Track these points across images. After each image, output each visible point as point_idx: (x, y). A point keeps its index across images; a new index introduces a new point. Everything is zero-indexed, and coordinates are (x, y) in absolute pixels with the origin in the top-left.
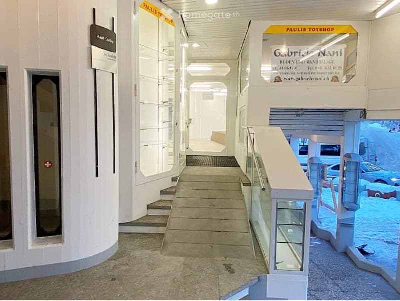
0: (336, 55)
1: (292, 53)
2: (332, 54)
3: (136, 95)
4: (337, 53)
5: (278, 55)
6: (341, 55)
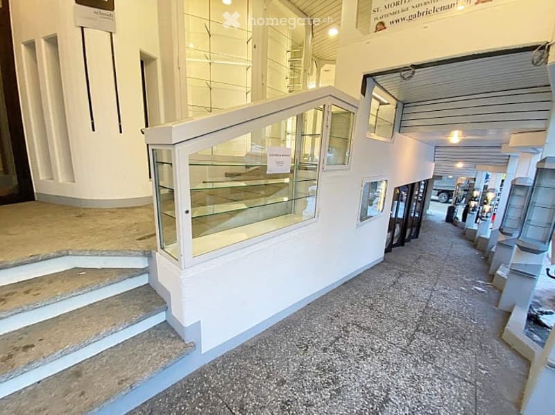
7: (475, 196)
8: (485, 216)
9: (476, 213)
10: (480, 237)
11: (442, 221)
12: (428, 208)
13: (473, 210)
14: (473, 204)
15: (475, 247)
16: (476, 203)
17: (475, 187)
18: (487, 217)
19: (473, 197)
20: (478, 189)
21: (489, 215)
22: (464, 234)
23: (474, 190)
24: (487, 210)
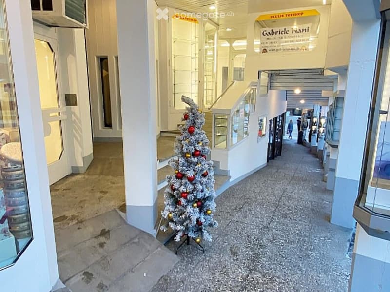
0: (304, 31)
1: (274, 32)
2: (302, 31)
3: (169, 65)
4: (306, 30)
5: (265, 34)
6: (308, 31)
7: (315, 122)
8: (321, 135)
9: (316, 134)
10: (319, 150)
11: (295, 143)
12: (284, 136)
13: (314, 133)
14: (314, 128)
15: (317, 157)
16: (316, 127)
17: (314, 116)
18: (322, 136)
19: (313, 123)
20: (316, 117)
21: (323, 134)
22: (310, 151)
23: (313, 118)
24: (322, 131)
